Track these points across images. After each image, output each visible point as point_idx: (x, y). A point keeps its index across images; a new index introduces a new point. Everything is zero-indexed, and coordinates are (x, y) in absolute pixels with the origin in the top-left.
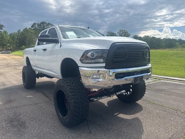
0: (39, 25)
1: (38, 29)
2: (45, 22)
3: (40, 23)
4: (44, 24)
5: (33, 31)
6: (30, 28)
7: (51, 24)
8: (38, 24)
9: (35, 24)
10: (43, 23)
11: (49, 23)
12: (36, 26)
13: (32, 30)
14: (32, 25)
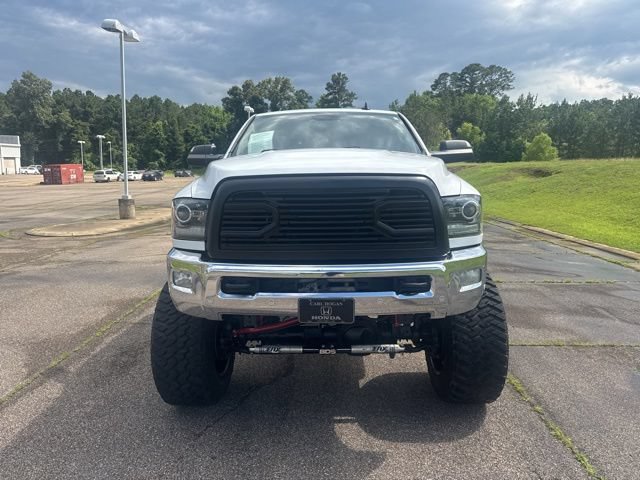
0: (458, 78)
1: (452, 93)
2: (478, 65)
3: (460, 72)
4: (474, 71)
5: (434, 102)
6: (427, 93)
7: (500, 68)
8: (454, 74)
9: (444, 76)
10: (471, 69)
11: (492, 67)
12: (448, 84)
13: (432, 97)
14: (436, 81)
